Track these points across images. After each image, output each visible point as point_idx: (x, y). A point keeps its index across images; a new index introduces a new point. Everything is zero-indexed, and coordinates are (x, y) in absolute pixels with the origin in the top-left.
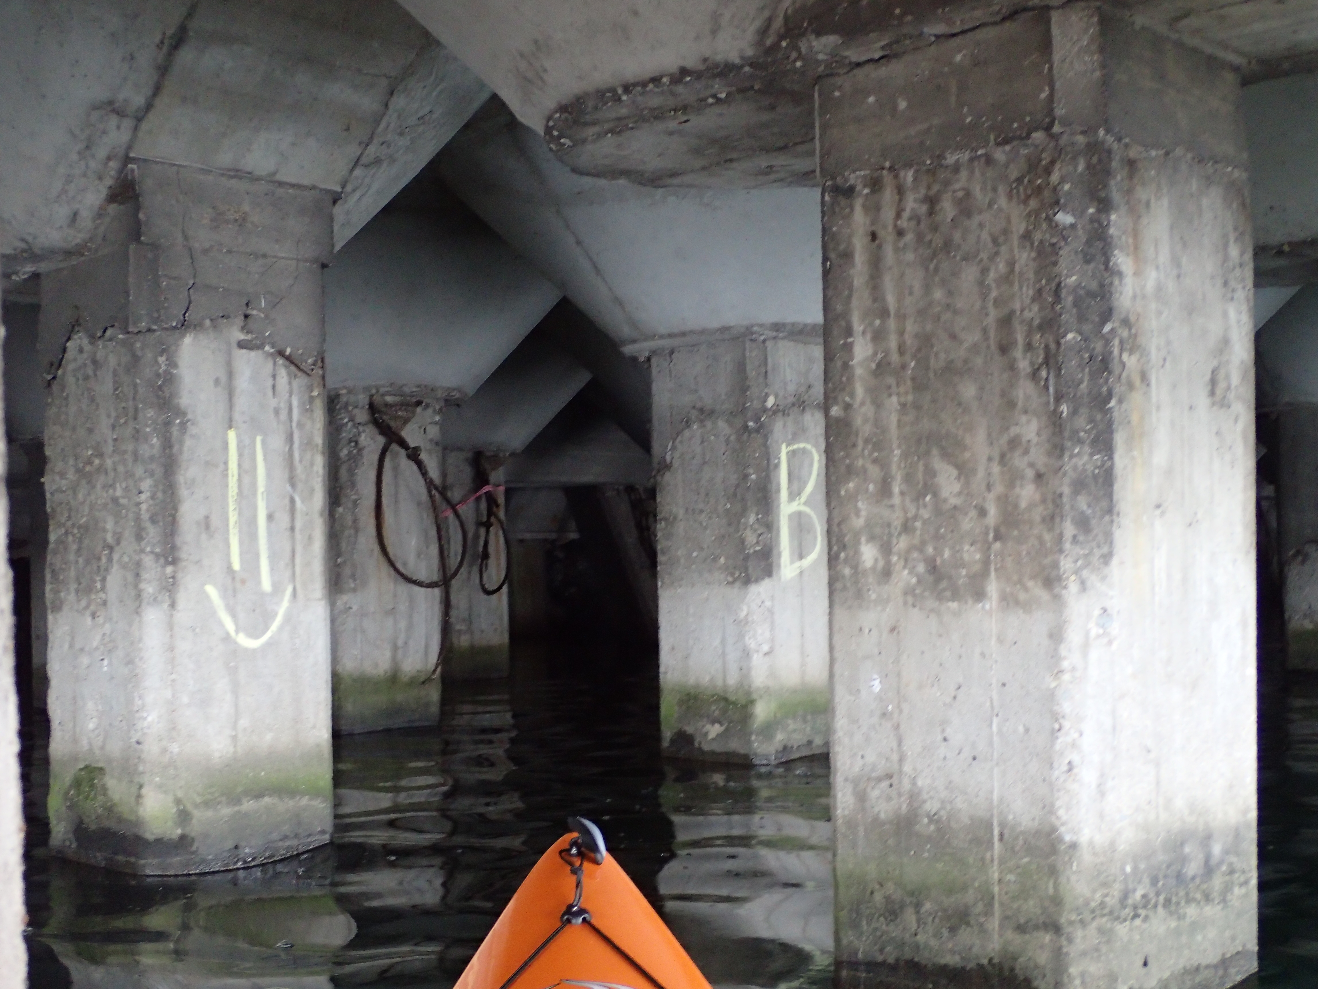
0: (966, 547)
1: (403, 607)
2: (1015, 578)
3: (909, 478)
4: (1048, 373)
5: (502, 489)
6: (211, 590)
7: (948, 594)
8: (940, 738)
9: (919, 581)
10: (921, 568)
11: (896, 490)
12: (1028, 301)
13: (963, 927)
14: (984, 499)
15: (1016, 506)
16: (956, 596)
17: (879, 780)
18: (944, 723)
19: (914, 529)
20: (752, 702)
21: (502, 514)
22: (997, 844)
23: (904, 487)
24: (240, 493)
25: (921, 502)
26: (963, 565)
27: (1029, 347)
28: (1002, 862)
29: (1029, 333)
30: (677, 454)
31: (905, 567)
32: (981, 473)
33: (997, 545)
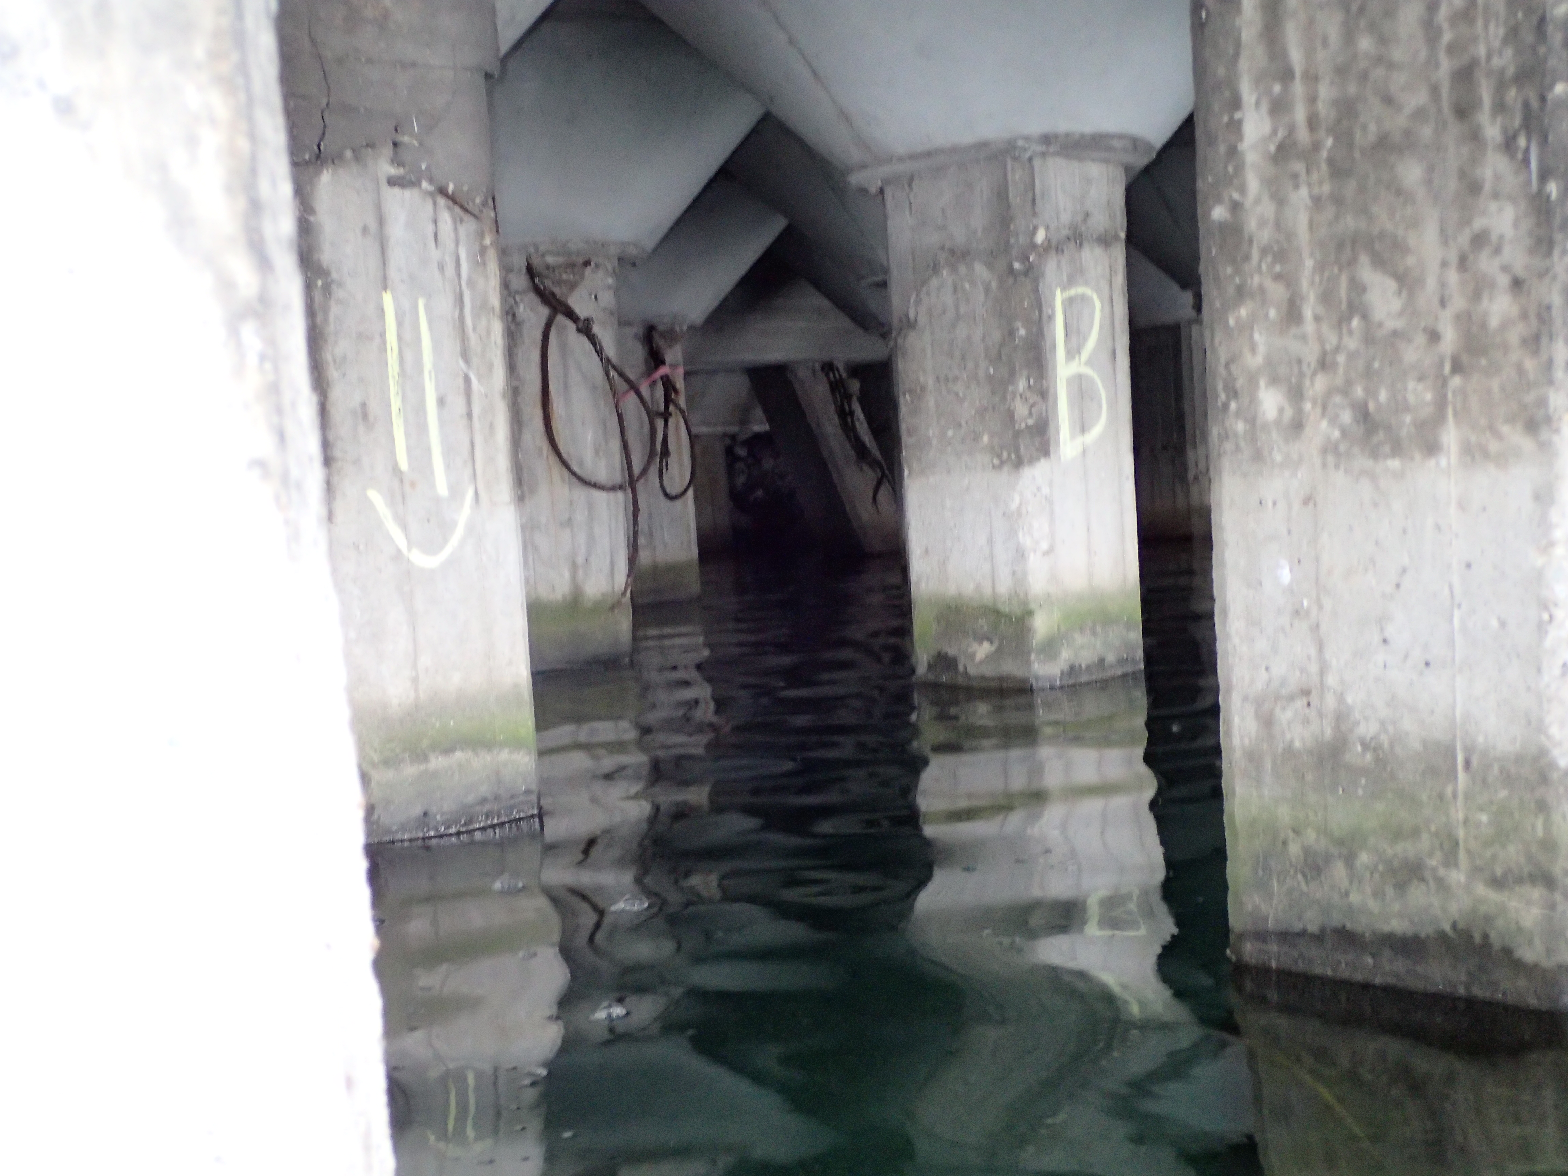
0: (1411, 385)
1: (580, 517)
2: (1483, 422)
3: (1327, 297)
4: (1529, 141)
5: (680, 371)
6: (375, 496)
7: (1387, 449)
8: (1377, 639)
9: (1344, 433)
10: (1346, 417)
11: (1308, 313)
12: (1497, 43)
13: (1415, 882)
14: (1436, 318)
15: (1484, 326)
16: (1397, 449)
17: (1292, 698)
18: (1382, 620)
19: (1334, 365)
20: (1030, 613)
21: (682, 401)
22: (1461, 775)
23: (1321, 310)
24: (403, 373)
25: (1345, 330)
26: (1407, 409)
27: (1500, 107)
28: (1468, 796)
29: (1500, 87)
30: (923, 310)
31: (1323, 415)
32: (1431, 283)
33: (1456, 381)
